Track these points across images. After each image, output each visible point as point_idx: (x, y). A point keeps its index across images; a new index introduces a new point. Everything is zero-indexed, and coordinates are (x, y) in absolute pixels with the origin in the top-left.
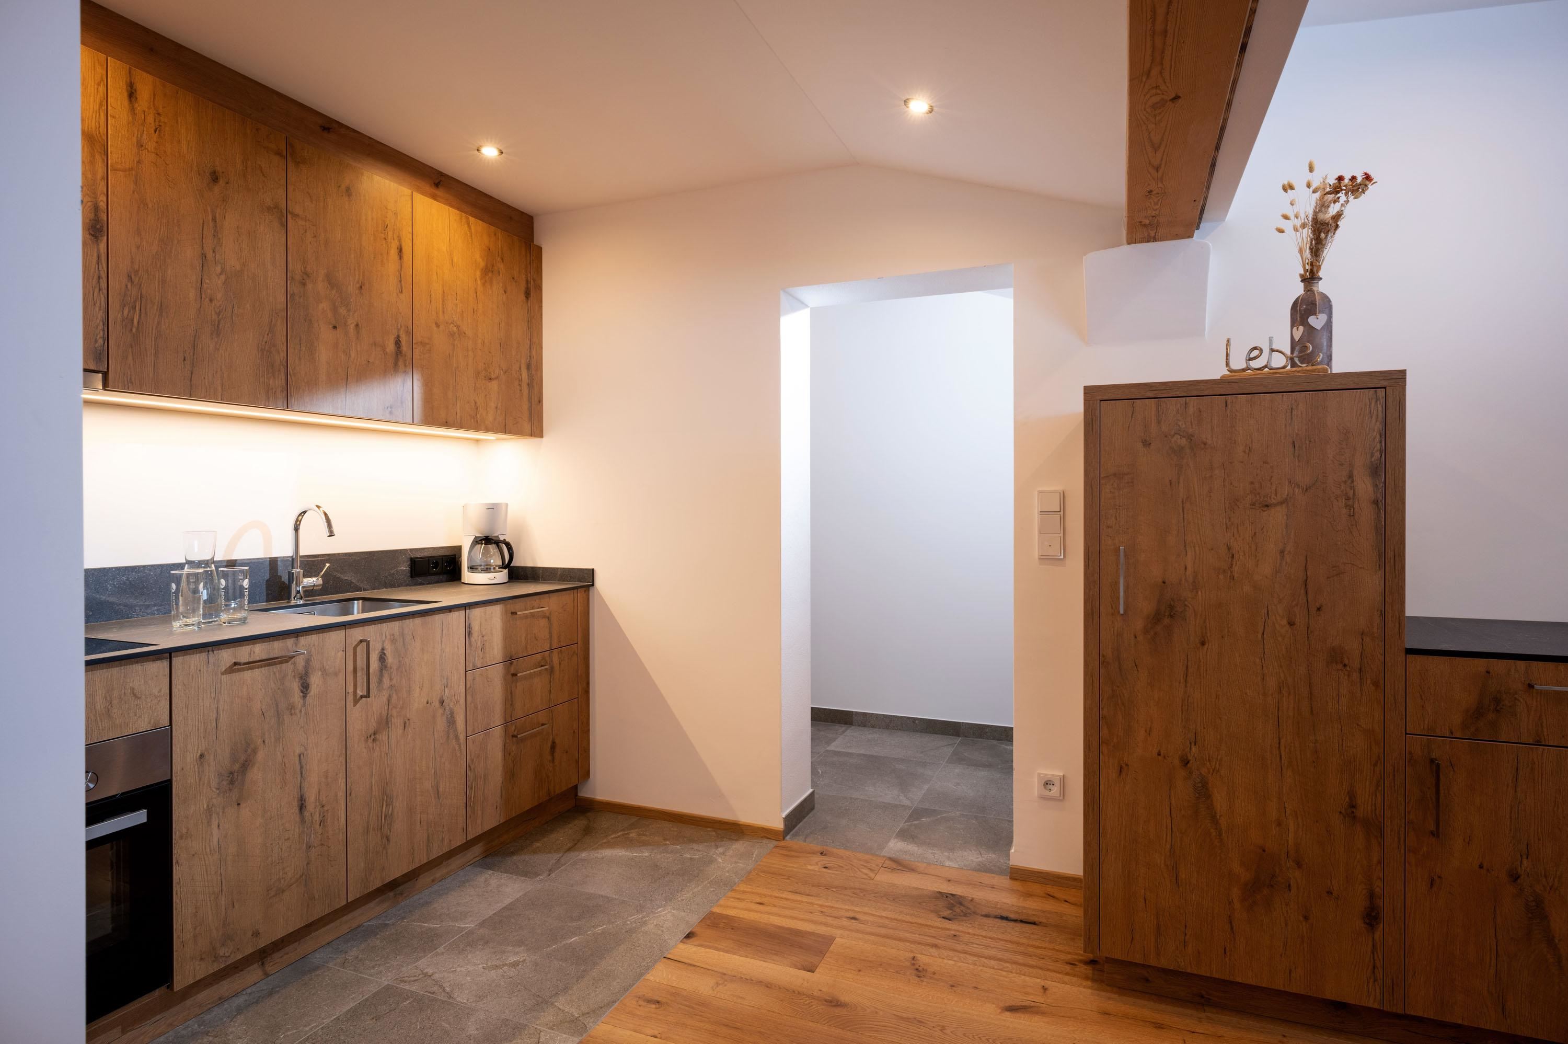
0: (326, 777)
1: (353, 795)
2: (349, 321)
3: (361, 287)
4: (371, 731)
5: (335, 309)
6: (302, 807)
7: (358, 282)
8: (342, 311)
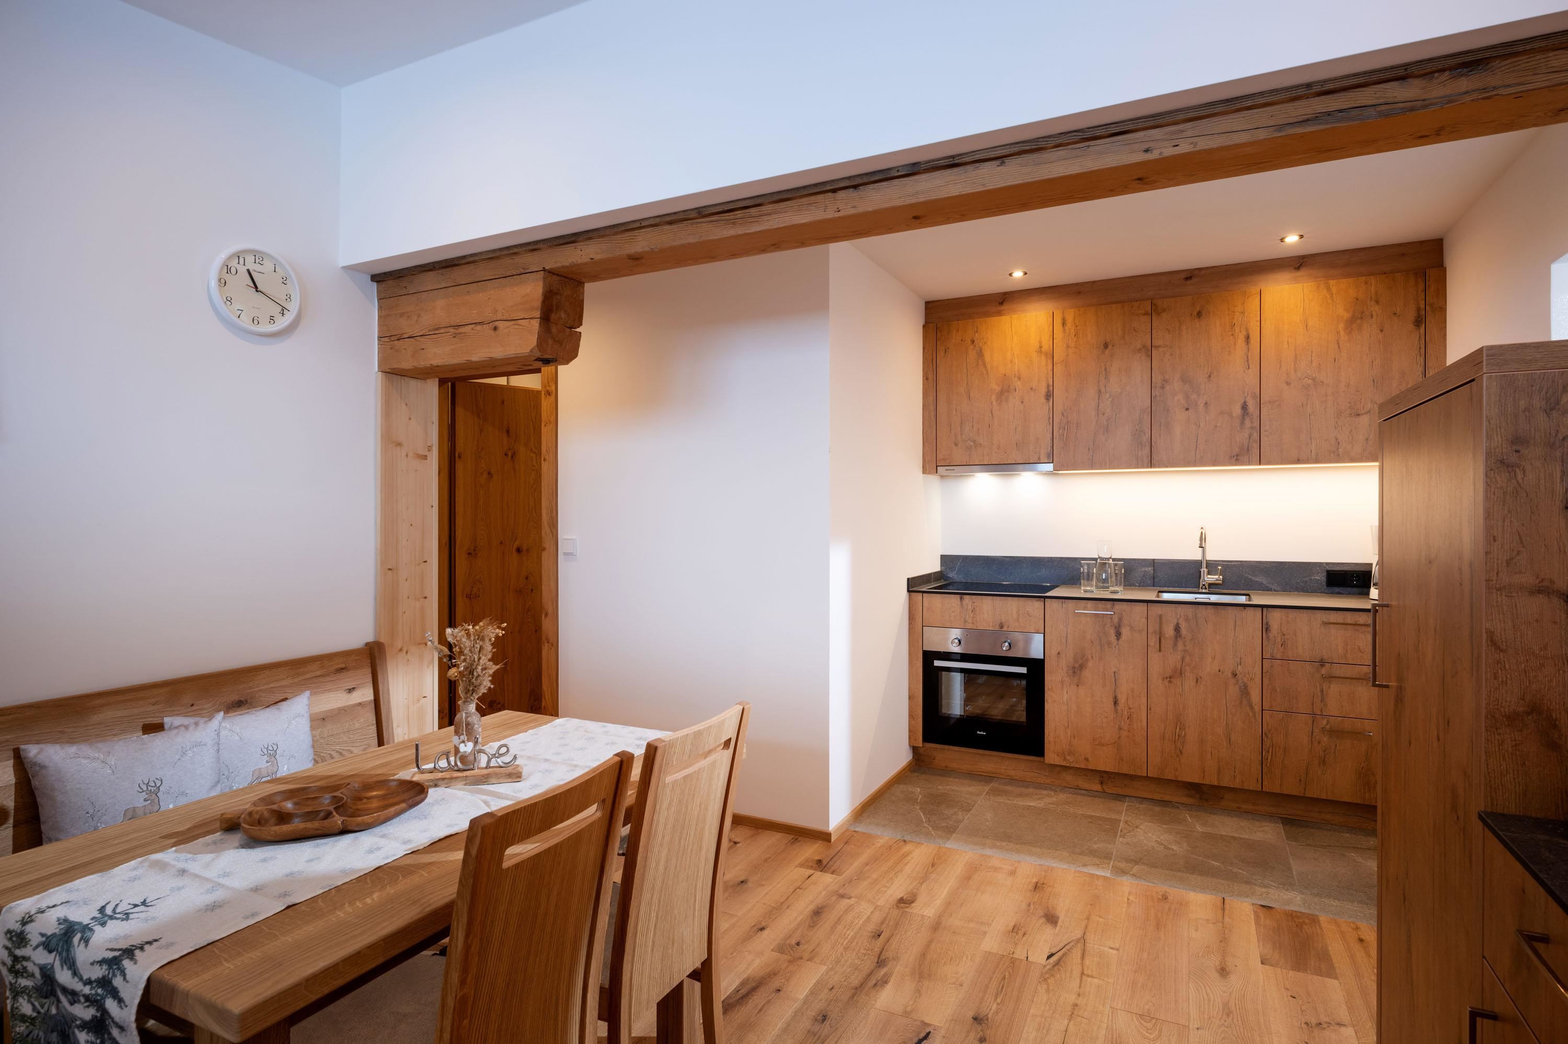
0: (1133, 692)
1: (1152, 709)
2: (1199, 403)
3: (1210, 376)
4: (1168, 675)
5: (1187, 397)
6: (1116, 703)
7: (1207, 373)
8: (1194, 397)
